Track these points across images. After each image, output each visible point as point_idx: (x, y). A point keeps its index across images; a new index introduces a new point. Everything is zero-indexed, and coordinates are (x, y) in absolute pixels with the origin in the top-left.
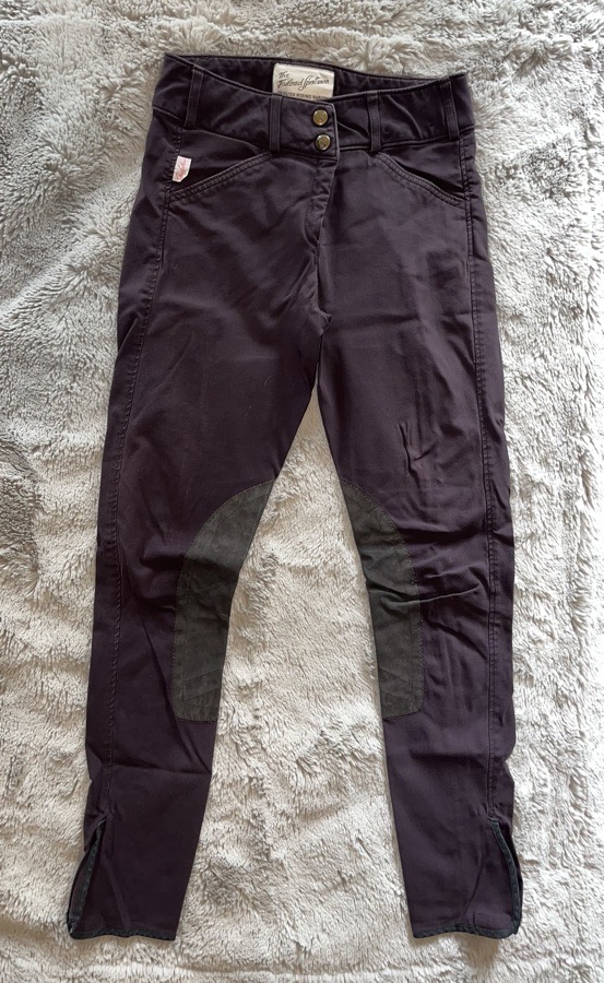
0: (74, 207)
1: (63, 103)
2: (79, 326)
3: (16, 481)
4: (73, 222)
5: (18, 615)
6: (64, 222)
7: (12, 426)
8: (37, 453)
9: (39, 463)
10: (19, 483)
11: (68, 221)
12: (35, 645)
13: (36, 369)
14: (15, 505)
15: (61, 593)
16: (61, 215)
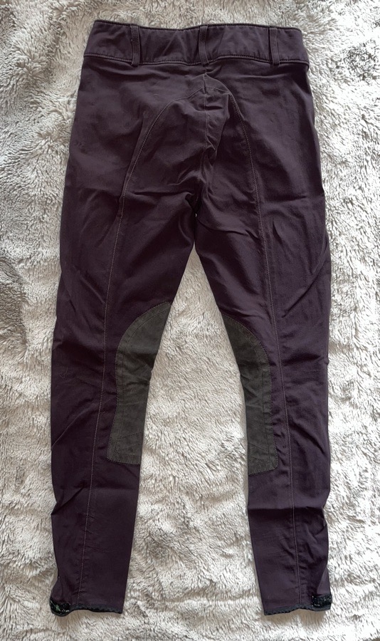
0: (38, 92)
1: (28, 21)
2: (46, 175)
3: (8, 284)
4: (39, 103)
5: (14, 374)
6: (32, 103)
7: (3, 246)
8: (22, 264)
9: (23, 271)
10: (10, 286)
11: (35, 102)
12: (27, 393)
13: (18, 205)
14: (9, 300)
15: (43, 359)
16: (29, 98)
